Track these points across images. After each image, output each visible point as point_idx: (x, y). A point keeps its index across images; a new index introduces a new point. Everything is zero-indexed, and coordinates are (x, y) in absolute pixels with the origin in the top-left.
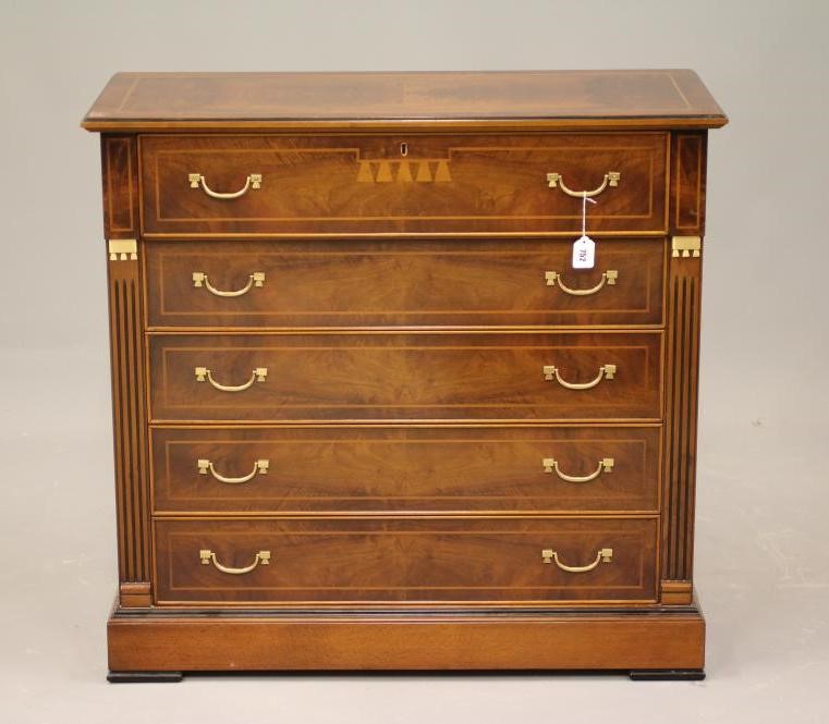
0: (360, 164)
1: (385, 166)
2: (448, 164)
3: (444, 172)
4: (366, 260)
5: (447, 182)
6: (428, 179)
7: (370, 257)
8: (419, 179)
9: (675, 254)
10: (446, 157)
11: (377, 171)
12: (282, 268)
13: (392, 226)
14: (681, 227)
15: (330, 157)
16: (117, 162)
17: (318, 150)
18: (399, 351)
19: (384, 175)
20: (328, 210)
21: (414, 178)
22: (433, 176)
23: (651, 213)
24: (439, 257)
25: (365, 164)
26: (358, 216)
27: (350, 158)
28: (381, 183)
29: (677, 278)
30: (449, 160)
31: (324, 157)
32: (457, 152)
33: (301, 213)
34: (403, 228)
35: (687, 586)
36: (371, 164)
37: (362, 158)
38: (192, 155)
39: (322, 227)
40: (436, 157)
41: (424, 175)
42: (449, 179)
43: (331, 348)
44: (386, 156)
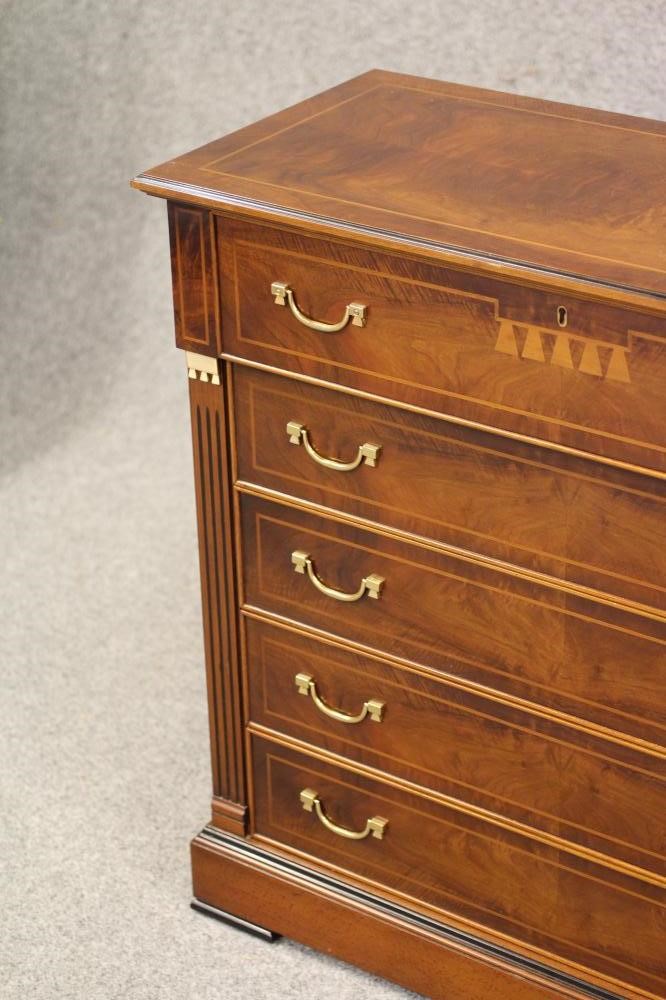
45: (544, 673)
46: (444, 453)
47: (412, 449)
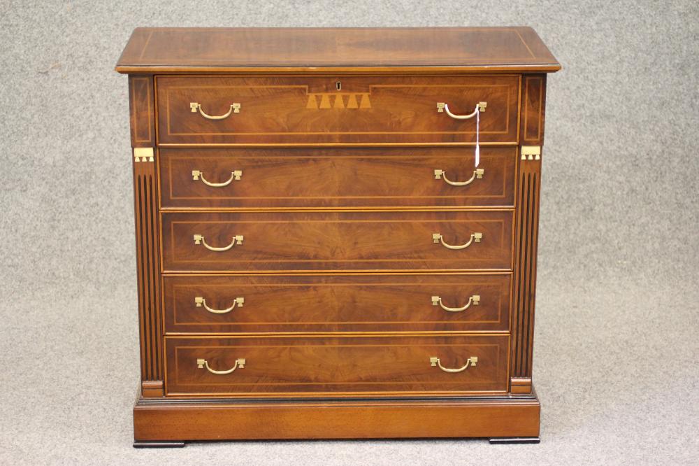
0: (308, 96)
1: (325, 98)
2: (369, 96)
3: (366, 102)
4: (311, 162)
5: (369, 109)
6: (355, 106)
7: (314, 160)
8: (349, 107)
9: (523, 158)
10: (368, 91)
11: (321, 100)
12: (254, 167)
13: (330, 139)
14: (528, 140)
15: (289, 91)
16: (140, 94)
17: (279, 87)
18: (334, 223)
19: (325, 103)
20: (287, 128)
21: (346, 105)
22: (359, 104)
23: (507, 130)
24: (362, 159)
25: (312, 97)
26: (306, 132)
27: (302, 91)
28: (323, 109)
29: (524, 174)
30: (370, 94)
31: (283, 91)
32: (375, 88)
33: (267, 129)
34: (337, 140)
35: (529, 380)
36: (316, 96)
37: (310, 92)
38: (192, 90)
39: (282, 139)
40: (360, 91)
41: (352, 104)
42: (369, 106)
43: (287, 222)
44: (327, 90)
45: (328, 254)
46: (277, 164)
47: (259, 167)
